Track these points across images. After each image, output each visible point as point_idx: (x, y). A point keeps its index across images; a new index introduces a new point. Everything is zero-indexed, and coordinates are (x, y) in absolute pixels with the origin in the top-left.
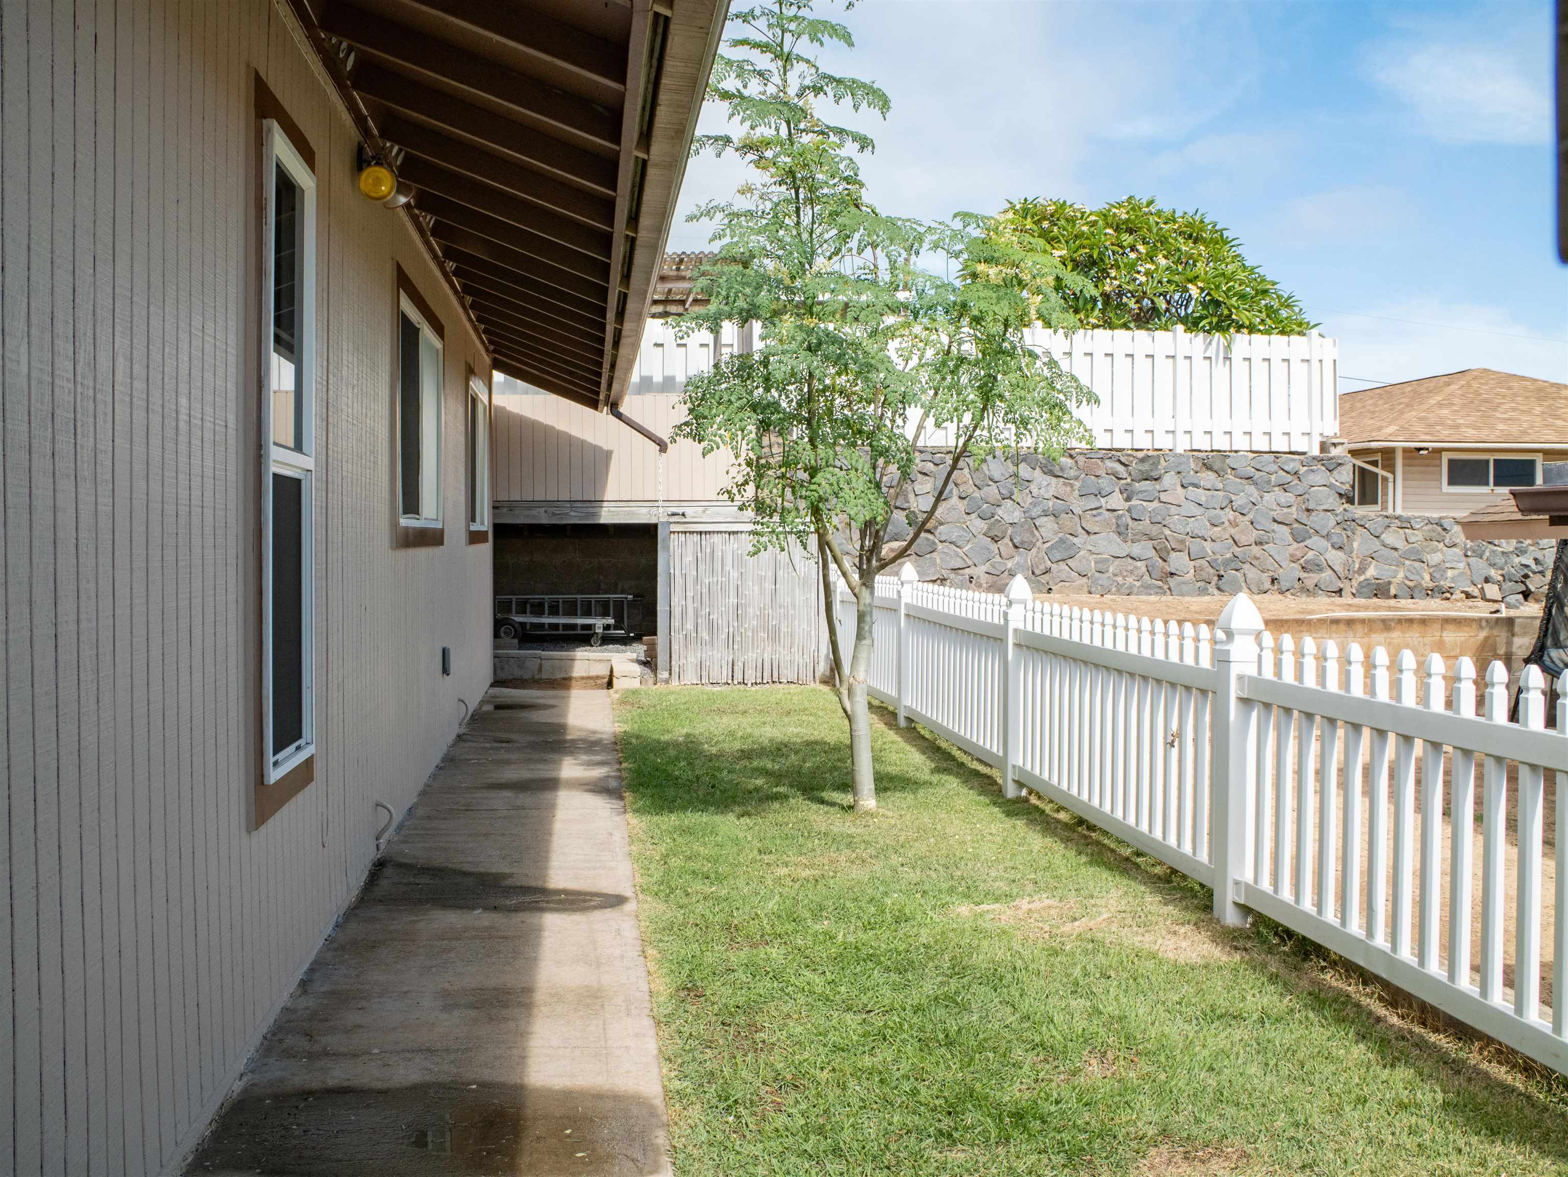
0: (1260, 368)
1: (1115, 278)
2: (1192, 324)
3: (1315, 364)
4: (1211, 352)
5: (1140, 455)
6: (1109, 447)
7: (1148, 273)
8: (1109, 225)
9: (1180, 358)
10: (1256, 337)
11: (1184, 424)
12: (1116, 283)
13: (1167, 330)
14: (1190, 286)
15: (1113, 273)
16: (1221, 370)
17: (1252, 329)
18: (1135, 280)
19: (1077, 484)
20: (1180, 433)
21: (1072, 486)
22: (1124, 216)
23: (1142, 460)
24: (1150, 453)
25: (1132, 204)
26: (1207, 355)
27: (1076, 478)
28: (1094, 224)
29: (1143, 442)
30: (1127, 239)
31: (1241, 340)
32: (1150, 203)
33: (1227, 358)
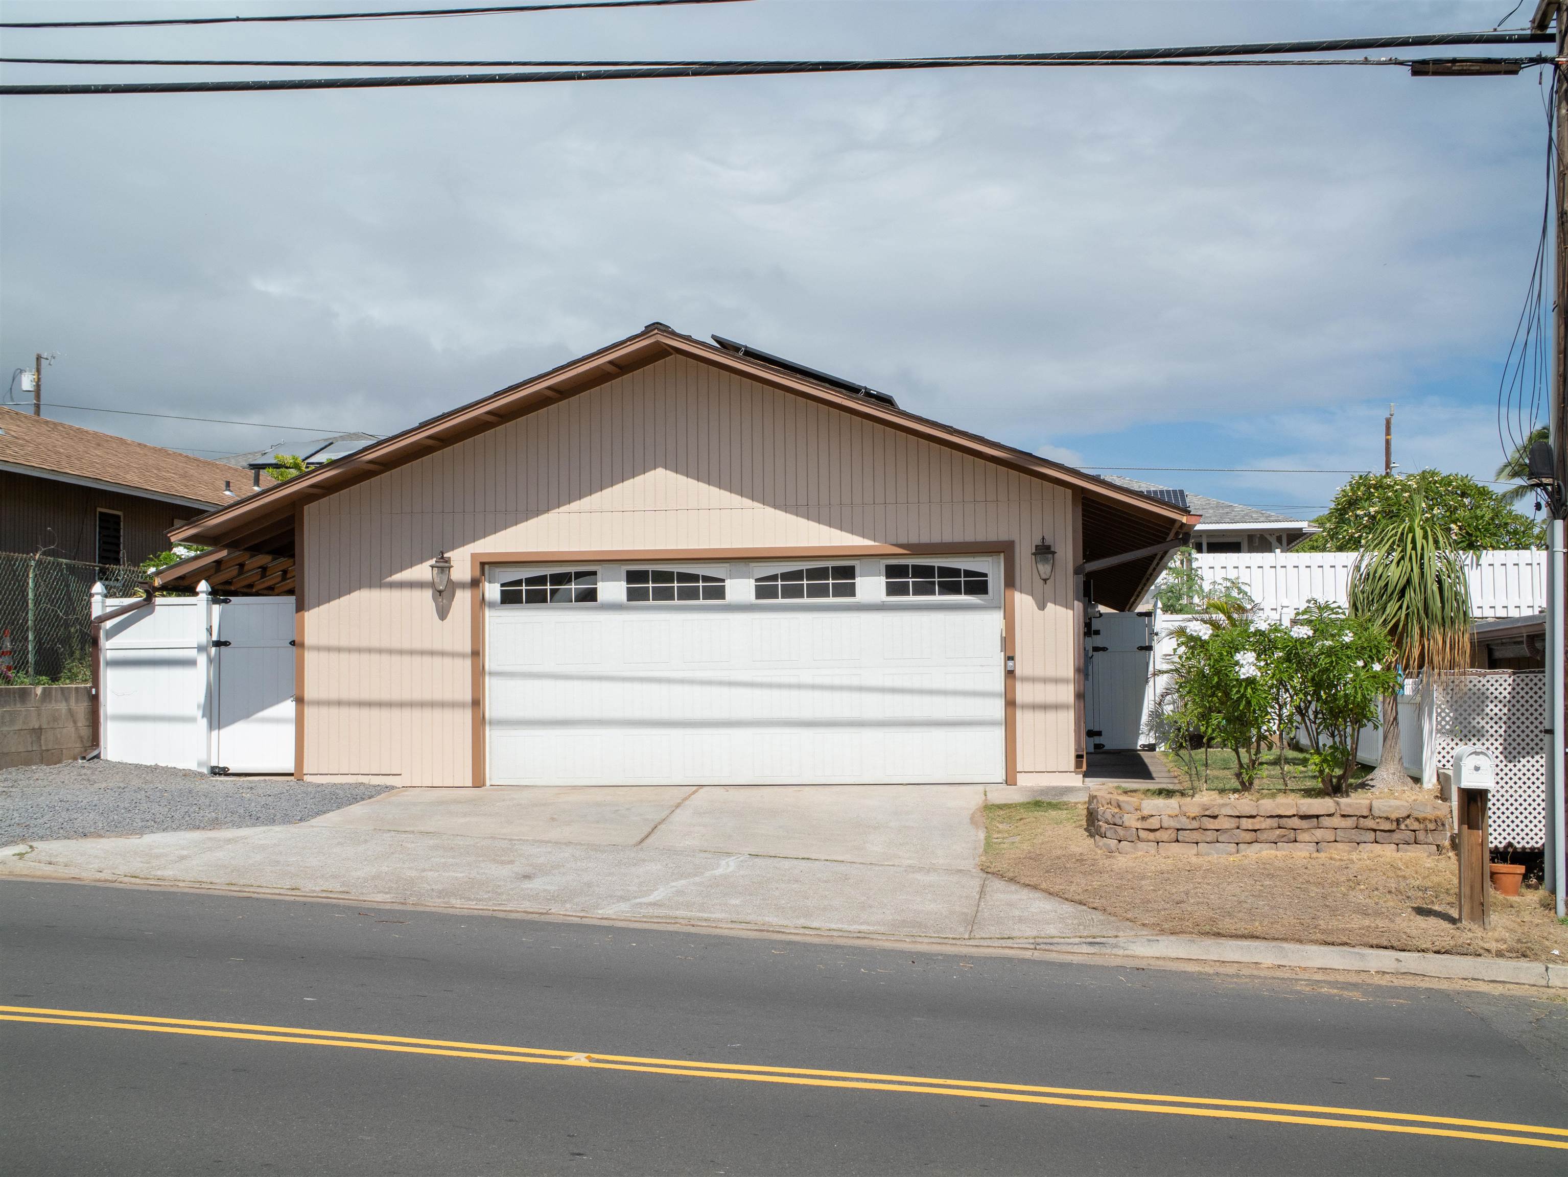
3: (1535, 565)
10: (1498, 552)
17: (1495, 548)
22: (1415, 485)
25: (1424, 476)
28: (1396, 491)
32: (1436, 474)
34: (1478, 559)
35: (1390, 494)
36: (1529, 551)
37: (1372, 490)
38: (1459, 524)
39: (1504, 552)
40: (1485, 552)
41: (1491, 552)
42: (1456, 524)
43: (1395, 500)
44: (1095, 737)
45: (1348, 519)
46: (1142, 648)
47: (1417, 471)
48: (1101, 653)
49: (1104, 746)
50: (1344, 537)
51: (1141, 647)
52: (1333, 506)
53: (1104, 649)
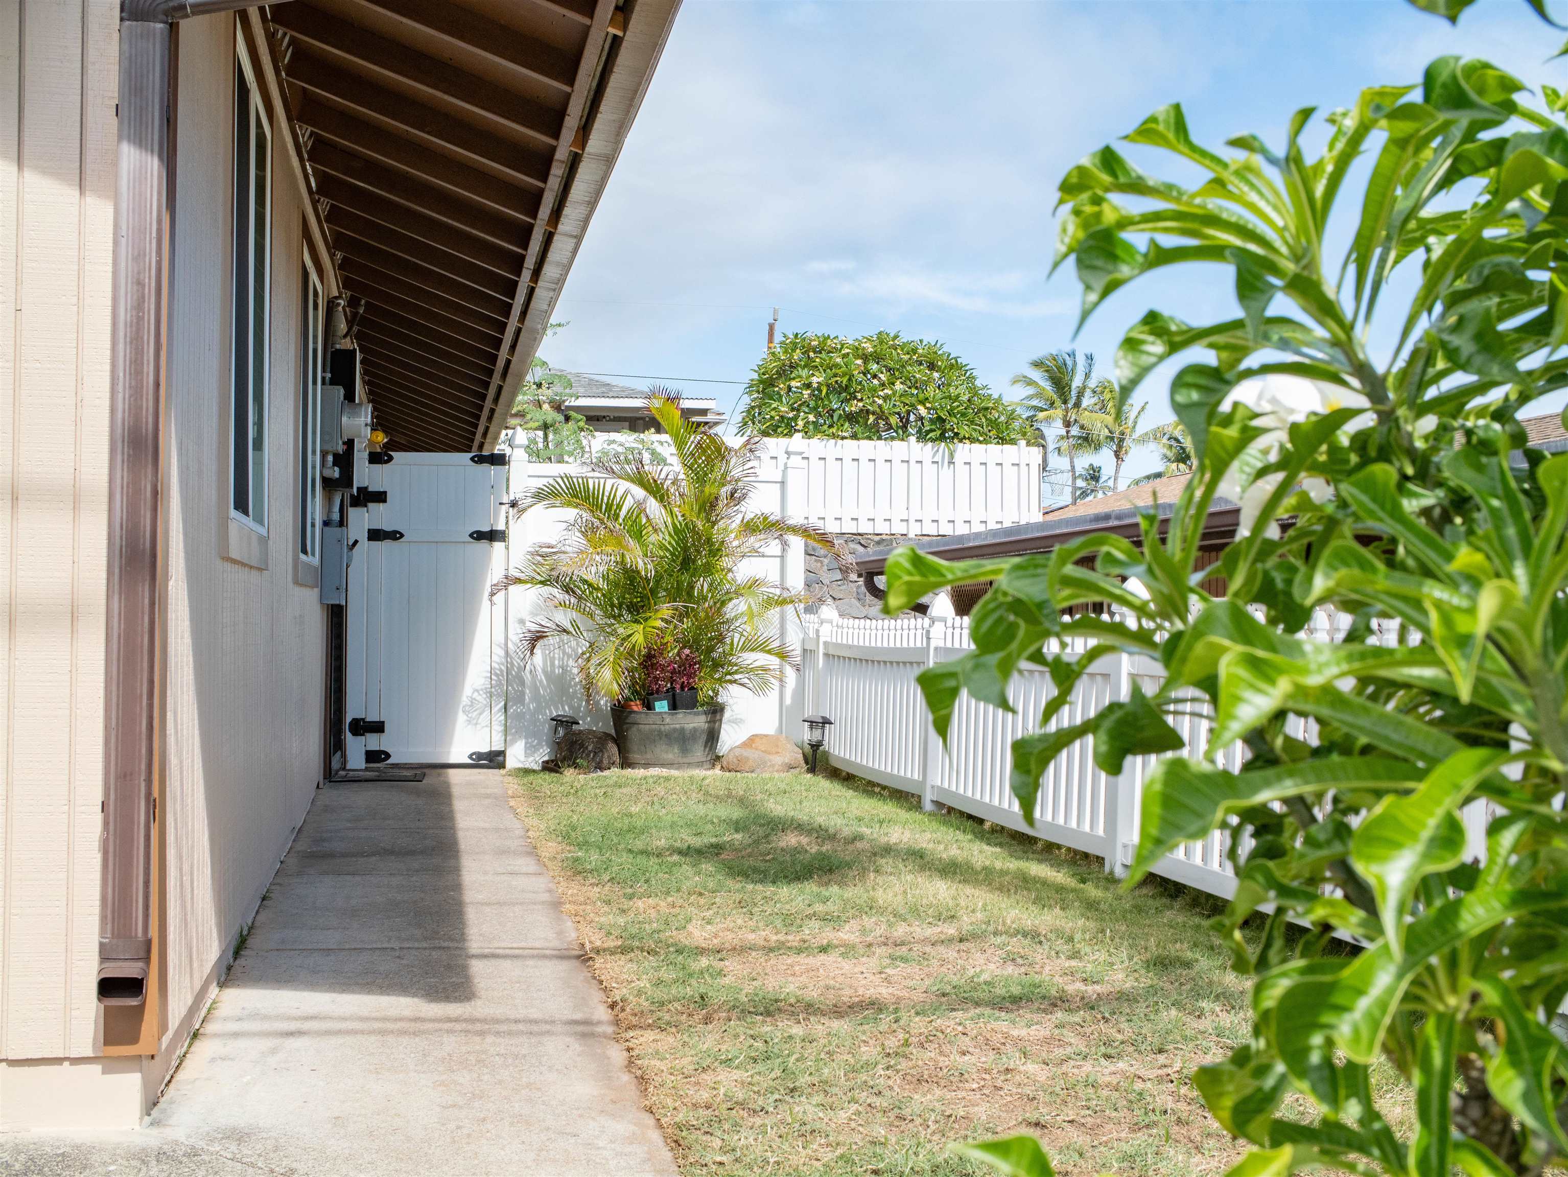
0: (978, 470)
1: (861, 400)
2: (922, 437)
3: (1023, 468)
4: (938, 458)
5: (877, 538)
6: (855, 531)
7: (886, 398)
8: (857, 357)
9: (912, 463)
10: (976, 446)
11: (915, 514)
12: (860, 404)
13: (903, 440)
14: (919, 407)
15: (859, 396)
16: (946, 472)
17: (972, 440)
18: (874, 402)
19: (826, 561)
20: (912, 521)
21: (822, 562)
22: (870, 350)
23: (878, 543)
24: (884, 537)
25: (881, 338)
26: (935, 460)
27: (825, 557)
28: (846, 356)
29: (882, 528)
30: (874, 367)
31: (963, 451)
32: (896, 337)
33: (951, 462)
34: (952, 455)
35: (839, 360)
36: (1015, 447)
37: (812, 354)
38: (928, 405)
39: (983, 446)
40: (961, 445)
41: (967, 445)
42: (924, 405)
43: (844, 369)
44: (368, 735)
45: (778, 393)
46: (479, 536)
47: (873, 332)
48: (386, 545)
49: (388, 756)
50: (772, 418)
51: (478, 532)
52: (755, 376)
53: (395, 536)
